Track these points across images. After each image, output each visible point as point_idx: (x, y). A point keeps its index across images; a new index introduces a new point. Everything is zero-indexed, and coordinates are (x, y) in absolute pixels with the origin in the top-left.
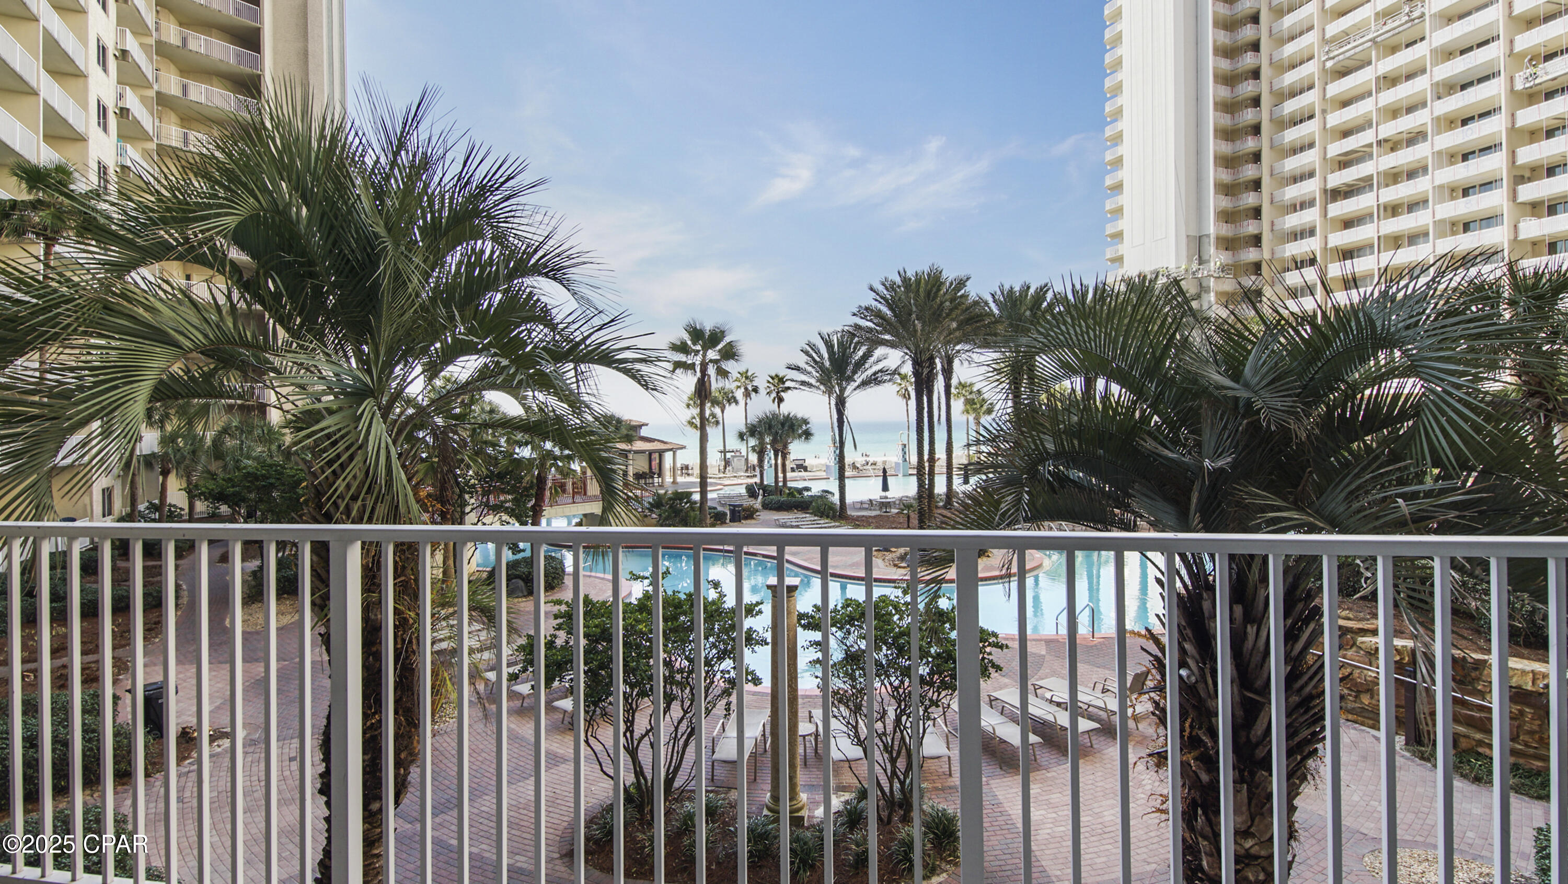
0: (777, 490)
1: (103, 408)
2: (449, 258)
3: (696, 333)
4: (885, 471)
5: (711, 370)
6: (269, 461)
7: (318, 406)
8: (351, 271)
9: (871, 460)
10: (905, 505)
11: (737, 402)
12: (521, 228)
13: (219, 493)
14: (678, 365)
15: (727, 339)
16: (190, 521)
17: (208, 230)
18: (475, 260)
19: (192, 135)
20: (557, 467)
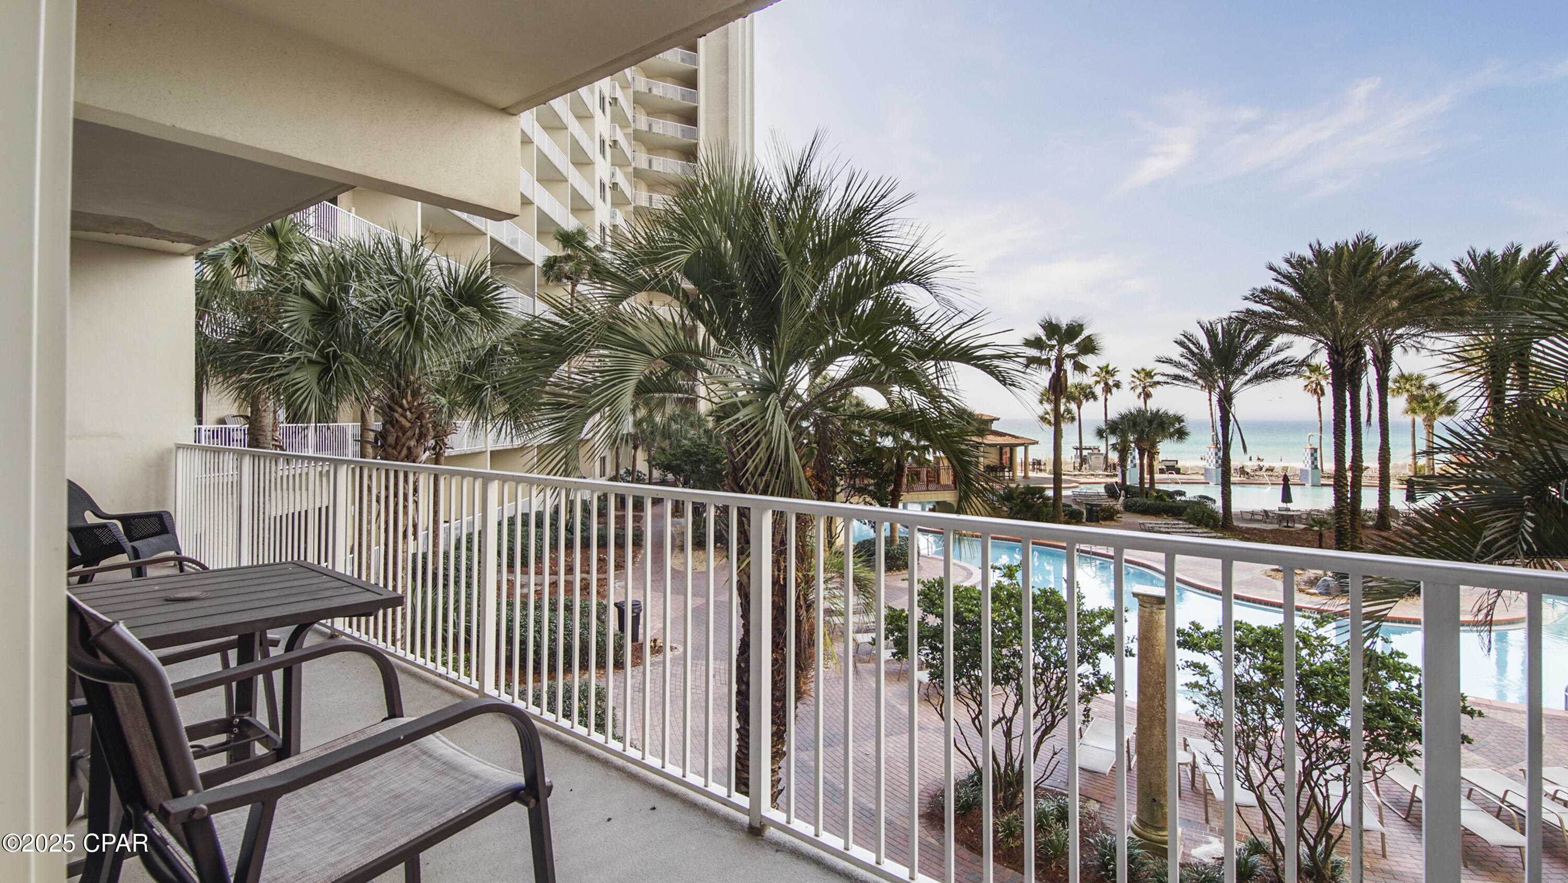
0: (1141, 491)
1: (608, 400)
2: (831, 273)
3: (1051, 328)
4: (1286, 479)
5: (1068, 365)
6: (698, 442)
7: (735, 399)
8: (760, 290)
9: (1266, 464)
10: (1314, 520)
11: (1095, 398)
12: (891, 240)
13: (668, 464)
14: (1031, 361)
15: (1085, 333)
16: (650, 483)
17: (669, 266)
18: (854, 272)
19: (656, 197)
20: (914, 457)
